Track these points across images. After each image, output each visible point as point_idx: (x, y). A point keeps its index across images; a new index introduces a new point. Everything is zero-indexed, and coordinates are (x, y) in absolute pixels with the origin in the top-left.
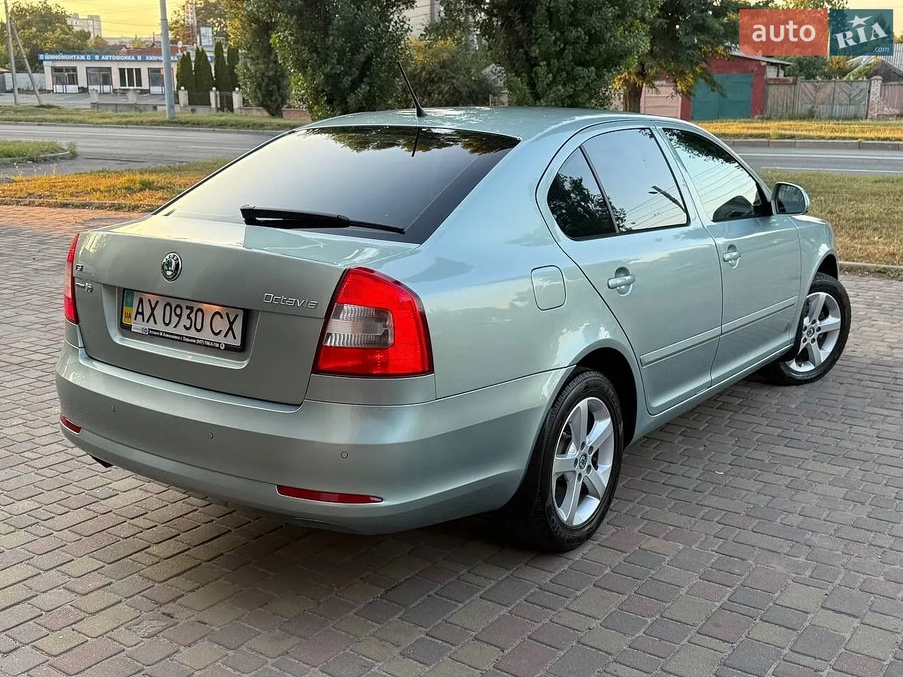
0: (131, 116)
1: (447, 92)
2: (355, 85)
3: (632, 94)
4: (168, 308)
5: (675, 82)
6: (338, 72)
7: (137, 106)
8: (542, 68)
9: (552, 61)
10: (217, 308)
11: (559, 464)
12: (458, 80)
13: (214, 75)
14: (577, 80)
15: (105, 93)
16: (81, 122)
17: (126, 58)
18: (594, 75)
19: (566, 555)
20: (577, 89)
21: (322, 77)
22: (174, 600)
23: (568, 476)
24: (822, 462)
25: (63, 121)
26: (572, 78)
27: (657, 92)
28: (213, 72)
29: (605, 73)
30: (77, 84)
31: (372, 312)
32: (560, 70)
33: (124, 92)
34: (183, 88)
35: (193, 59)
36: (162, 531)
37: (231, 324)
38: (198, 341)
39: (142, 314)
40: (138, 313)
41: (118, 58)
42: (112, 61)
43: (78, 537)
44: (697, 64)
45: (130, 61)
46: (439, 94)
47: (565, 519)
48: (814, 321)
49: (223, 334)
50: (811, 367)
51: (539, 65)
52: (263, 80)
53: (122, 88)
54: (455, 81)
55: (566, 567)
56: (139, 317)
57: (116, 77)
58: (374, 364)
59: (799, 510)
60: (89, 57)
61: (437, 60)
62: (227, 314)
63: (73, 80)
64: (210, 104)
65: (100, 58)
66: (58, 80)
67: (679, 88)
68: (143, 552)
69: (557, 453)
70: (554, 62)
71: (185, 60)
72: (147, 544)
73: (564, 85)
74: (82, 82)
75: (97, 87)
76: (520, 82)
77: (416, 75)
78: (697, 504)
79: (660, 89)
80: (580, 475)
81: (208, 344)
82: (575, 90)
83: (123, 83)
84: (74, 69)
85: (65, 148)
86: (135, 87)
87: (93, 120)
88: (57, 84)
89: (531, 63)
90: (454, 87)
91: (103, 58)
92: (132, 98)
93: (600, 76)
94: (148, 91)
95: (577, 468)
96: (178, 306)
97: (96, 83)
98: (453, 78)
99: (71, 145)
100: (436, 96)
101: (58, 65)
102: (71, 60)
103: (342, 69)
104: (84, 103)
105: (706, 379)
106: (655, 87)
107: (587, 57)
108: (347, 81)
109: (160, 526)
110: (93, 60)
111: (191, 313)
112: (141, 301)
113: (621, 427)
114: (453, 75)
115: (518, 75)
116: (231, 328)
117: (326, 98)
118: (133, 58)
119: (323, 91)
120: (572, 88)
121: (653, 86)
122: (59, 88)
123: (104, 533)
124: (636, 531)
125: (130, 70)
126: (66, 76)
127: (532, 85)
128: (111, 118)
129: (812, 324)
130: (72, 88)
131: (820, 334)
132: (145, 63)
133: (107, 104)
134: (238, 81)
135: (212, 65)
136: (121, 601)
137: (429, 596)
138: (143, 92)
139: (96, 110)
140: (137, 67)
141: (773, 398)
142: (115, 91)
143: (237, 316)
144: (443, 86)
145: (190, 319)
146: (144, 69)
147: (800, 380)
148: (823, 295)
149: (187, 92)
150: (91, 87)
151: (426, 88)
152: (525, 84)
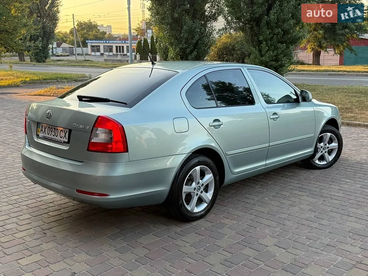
0: (117, 64)
1: (239, 54)
2: (192, 52)
3: (316, 54)
4: (49, 128)
5: (335, 49)
6: (185, 47)
7: (121, 61)
8: (264, 45)
9: (268, 41)
10: (62, 129)
11: (186, 189)
12: (244, 49)
13: (150, 48)
14: (278, 49)
15: (110, 55)
16: (98, 67)
17: (118, 42)
18: (285, 47)
19: (191, 223)
20: (278, 52)
21: (178, 49)
22: (49, 229)
23: (192, 194)
24: (309, 197)
25: (91, 66)
26: (276, 48)
27: (328, 53)
28: (150, 47)
29: (290, 46)
30: (100, 52)
31: (107, 130)
32: (271, 45)
33: (117, 55)
34: (138, 53)
35: (142, 42)
36: (57, 208)
37: (65, 134)
38: (56, 140)
39: (42, 130)
40: (41, 130)
41: (115, 42)
42: (113, 43)
43: (28, 208)
44: (344, 42)
45: (120, 43)
46: (236, 55)
47: (190, 210)
48: (326, 145)
49: (63, 137)
50: (325, 163)
51: (262, 43)
52: (166, 50)
53: (117, 53)
54: (243, 49)
55: (189, 227)
56: (42, 131)
57: (114, 49)
58: (108, 149)
59: (289, 213)
60: (105, 42)
61: (236, 41)
62: (64, 131)
63: (98, 50)
64: (148, 60)
65: (109, 42)
66: (93, 51)
67: (336, 52)
68: (46, 214)
69: (185, 185)
70: (269, 42)
71: (140, 43)
72: (49, 212)
73: (273, 51)
74: (102, 51)
75: (107, 53)
76: (255, 50)
77: (227, 47)
78: (251, 209)
79: (329, 52)
80: (197, 194)
81: (59, 141)
82: (278, 53)
83: (117, 52)
84: (99, 46)
85: (88, 76)
86: (121, 53)
87: (103, 66)
88: (93, 52)
89: (260, 42)
90: (243, 52)
91: (110, 42)
92: (119, 58)
93: (288, 47)
94: (126, 55)
95: (196, 192)
96: (52, 128)
97: (107, 51)
98: (242, 48)
99: (90, 75)
100: (235, 55)
101: (93, 44)
102: (98, 43)
103: (186, 46)
104: (102, 59)
105: (264, 163)
106: (327, 51)
107: (283, 40)
108: (188, 50)
109: (56, 206)
110: (106, 43)
111: (55, 130)
112: (42, 126)
113: (218, 178)
114: (242, 47)
115: (254, 47)
116: (65, 136)
117: (180, 57)
118: (121, 42)
119: (179, 54)
120: (276, 52)
121: (326, 51)
122: (93, 53)
123: (37, 207)
124: (222, 216)
125: (120, 47)
126: (96, 49)
127: (260, 51)
128: (109, 65)
129: (325, 145)
130: (98, 54)
131: (329, 150)
132: (126, 44)
133: (110, 60)
134: (157, 51)
135: (150, 45)
136: (32, 228)
137: (135, 233)
138: (124, 55)
139: (105, 62)
140: (123, 46)
141: (305, 174)
142: (114, 54)
143: (67, 131)
144: (238, 52)
145: (55, 132)
146: (125, 46)
147: (320, 168)
148: (329, 134)
149: (139, 55)
150: (105, 53)
151: (231, 52)
152: (257, 51)
